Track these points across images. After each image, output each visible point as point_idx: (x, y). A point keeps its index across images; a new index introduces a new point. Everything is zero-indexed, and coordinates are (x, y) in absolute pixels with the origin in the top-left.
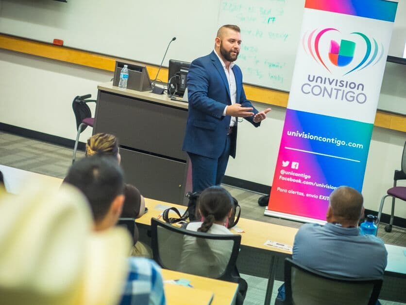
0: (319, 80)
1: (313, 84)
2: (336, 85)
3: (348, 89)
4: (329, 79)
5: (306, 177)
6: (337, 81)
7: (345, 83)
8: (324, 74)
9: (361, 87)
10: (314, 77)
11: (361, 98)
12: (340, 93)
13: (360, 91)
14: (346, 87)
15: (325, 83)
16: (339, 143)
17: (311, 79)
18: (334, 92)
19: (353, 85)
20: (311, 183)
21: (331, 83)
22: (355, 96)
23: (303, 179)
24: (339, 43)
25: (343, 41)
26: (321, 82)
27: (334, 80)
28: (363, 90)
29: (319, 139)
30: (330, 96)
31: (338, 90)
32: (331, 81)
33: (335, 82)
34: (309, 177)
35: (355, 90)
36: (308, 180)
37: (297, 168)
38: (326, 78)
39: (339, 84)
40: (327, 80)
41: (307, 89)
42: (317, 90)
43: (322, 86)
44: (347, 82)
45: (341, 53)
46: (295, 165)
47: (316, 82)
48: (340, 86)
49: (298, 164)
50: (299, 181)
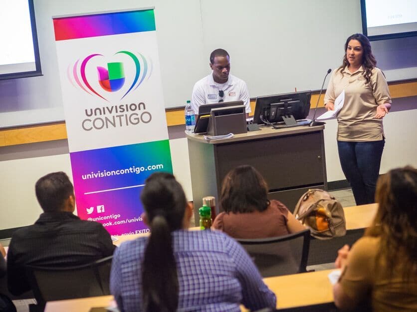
0: (98, 111)
1: (93, 118)
2: (117, 112)
3: (130, 112)
4: (107, 108)
5: (116, 217)
6: (116, 107)
7: (125, 107)
8: (101, 104)
9: (142, 106)
10: (91, 110)
11: (146, 117)
12: (123, 119)
13: (142, 110)
14: (127, 111)
15: (104, 113)
16: (138, 170)
17: (89, 113)
18: (117, 119)
19: (133, 107)
20: (123, 222)
21: (110, 112)
22: (139, 116)
23: (113, 220)
24: (107, 68)
25: (109, 65)
26: (101, 114)
27: (112, 107)
28: (144, 108)
29: (116, 173)
30: (114, 125)
31: (120, 116)
32: (110, 110)
33: (114, 109)
34: (119, 216)
35: (137, 111)
36: (118, 219)
37: (103, 211)
38: (104, 108)
39: (119, 110)
40: (106, 110)
41: (88, 125)
42: (99, 124)
43: (103, 117)
44: (127, 105)
45: (112, 77)
46: (100, 209)
47: (96, 115)
48: (120, 111)
49: (103, 206)
50: (110, 224)
